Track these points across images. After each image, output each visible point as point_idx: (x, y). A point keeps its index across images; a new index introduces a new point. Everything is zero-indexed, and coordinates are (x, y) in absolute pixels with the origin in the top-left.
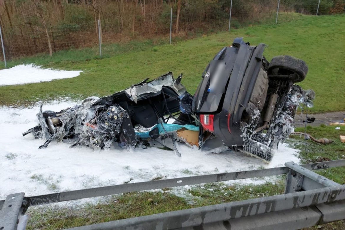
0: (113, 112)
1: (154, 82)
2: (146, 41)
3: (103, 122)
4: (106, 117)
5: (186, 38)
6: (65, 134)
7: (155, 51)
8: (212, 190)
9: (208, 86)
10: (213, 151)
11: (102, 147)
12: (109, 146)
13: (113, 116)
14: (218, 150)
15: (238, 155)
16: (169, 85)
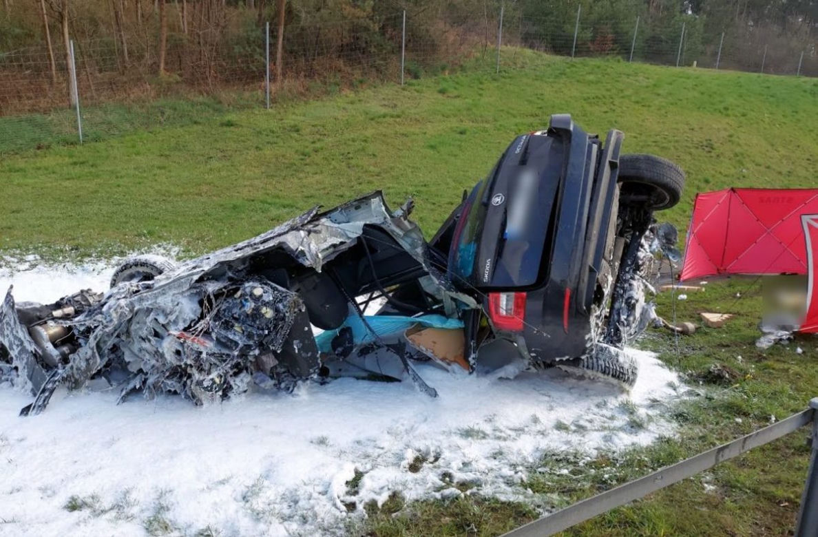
0: (257, 299)
1: (335, 215)
2: (201, 99)
3: (227, 326)
4: (236, 311)
5: (304, 95)
6: (99, 363)
7: (230, 124)
8: (565, 472)
9: (504, 225)
10: (501, 373)
11: (226, 391)
12: (243, 386)
13: (257, 310)
14: (510, 370)
15: (552, 378)
16: (376, 220)
